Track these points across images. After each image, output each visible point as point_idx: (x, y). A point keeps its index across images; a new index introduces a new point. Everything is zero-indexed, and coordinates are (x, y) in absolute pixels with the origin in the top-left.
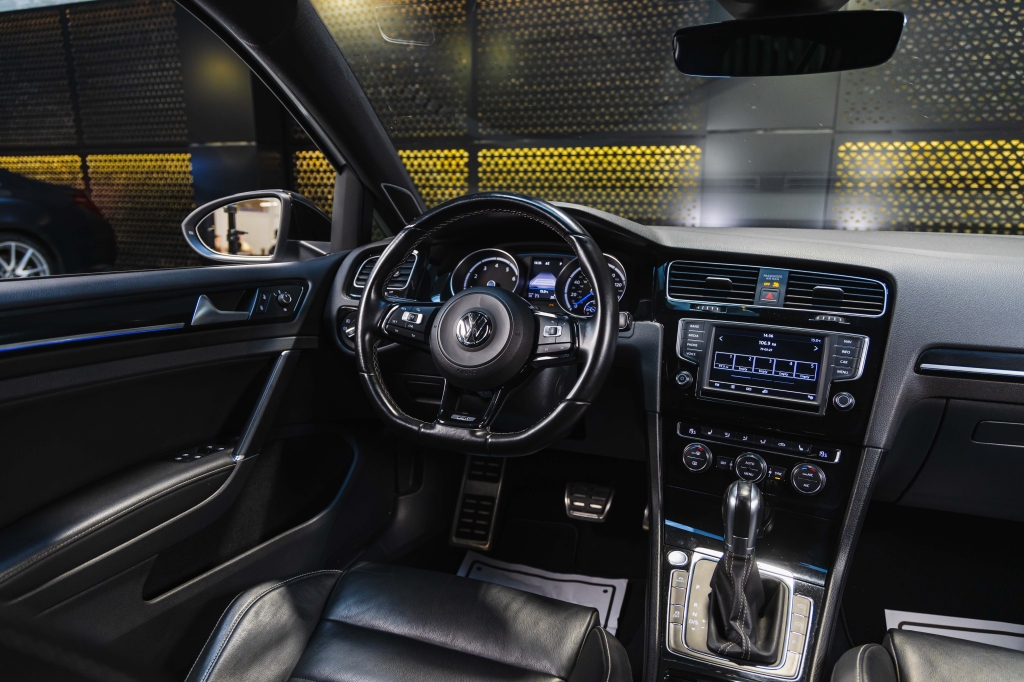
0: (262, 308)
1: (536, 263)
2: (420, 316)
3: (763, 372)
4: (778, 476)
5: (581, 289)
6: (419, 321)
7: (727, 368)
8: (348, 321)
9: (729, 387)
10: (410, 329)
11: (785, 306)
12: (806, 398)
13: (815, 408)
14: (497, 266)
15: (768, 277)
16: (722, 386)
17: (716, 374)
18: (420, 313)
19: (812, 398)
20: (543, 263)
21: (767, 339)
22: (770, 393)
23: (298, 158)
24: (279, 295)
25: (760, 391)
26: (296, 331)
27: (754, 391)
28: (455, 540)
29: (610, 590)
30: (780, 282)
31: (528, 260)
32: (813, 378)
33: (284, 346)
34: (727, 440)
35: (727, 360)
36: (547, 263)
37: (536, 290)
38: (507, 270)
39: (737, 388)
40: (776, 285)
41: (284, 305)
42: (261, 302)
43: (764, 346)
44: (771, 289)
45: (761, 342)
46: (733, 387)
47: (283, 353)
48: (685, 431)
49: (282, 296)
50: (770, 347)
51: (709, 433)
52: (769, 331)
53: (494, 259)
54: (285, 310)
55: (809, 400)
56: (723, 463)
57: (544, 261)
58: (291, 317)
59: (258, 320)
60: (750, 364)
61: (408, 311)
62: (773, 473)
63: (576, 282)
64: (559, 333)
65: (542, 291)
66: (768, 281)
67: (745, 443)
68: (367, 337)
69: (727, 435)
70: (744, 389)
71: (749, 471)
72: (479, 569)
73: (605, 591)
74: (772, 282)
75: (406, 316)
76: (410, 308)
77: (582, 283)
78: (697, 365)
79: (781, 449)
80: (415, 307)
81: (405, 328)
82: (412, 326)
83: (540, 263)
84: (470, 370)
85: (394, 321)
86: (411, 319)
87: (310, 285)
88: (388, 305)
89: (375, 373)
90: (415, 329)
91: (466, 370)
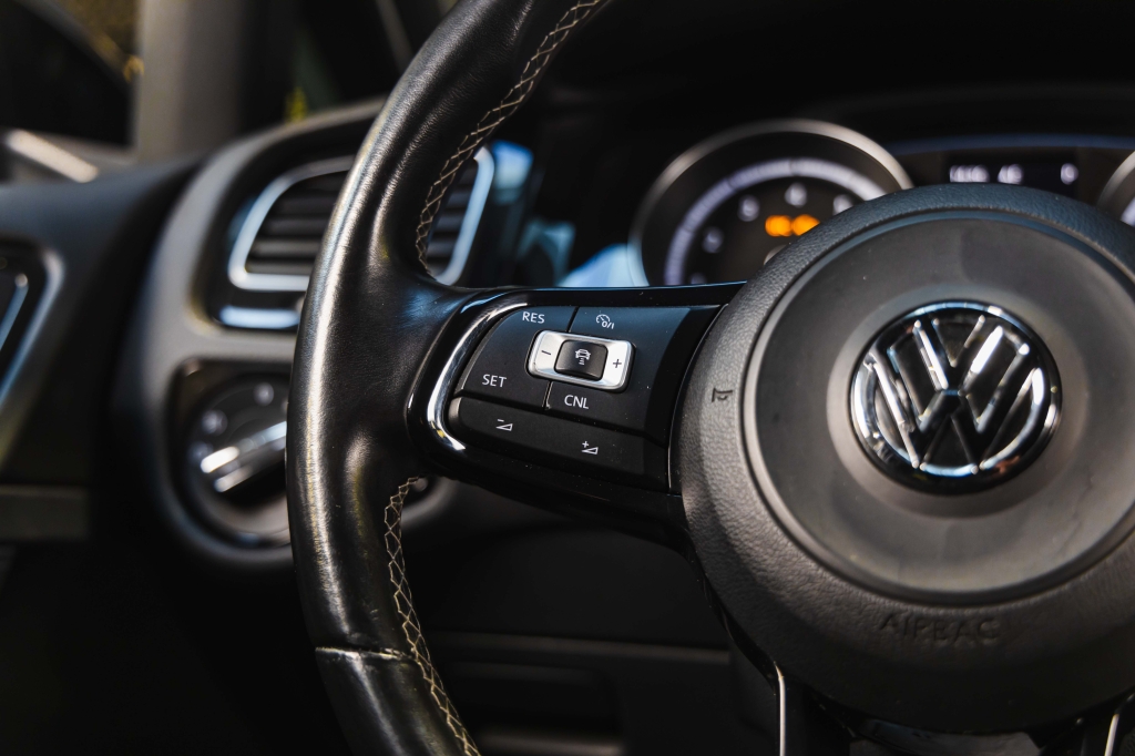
2: (619, 351)
6: (614, 375)
10: (574, 416)
18: (616, 337)
20: (992, 174)
36: (1009, 175)
57: (992, 166)
61: (553, 327)
75: (547, 354)
76: (564, 314)
80: (584, 315)
81: (542, 411)
82: (582, 403)
83: (977, 175)
84: (963, 623)
85: (489, 381)
86: (575, 369)
87: (55, 269)
88: (452, 306)
89: (405, 648)
90: (595, 416)
91: (937, 619)
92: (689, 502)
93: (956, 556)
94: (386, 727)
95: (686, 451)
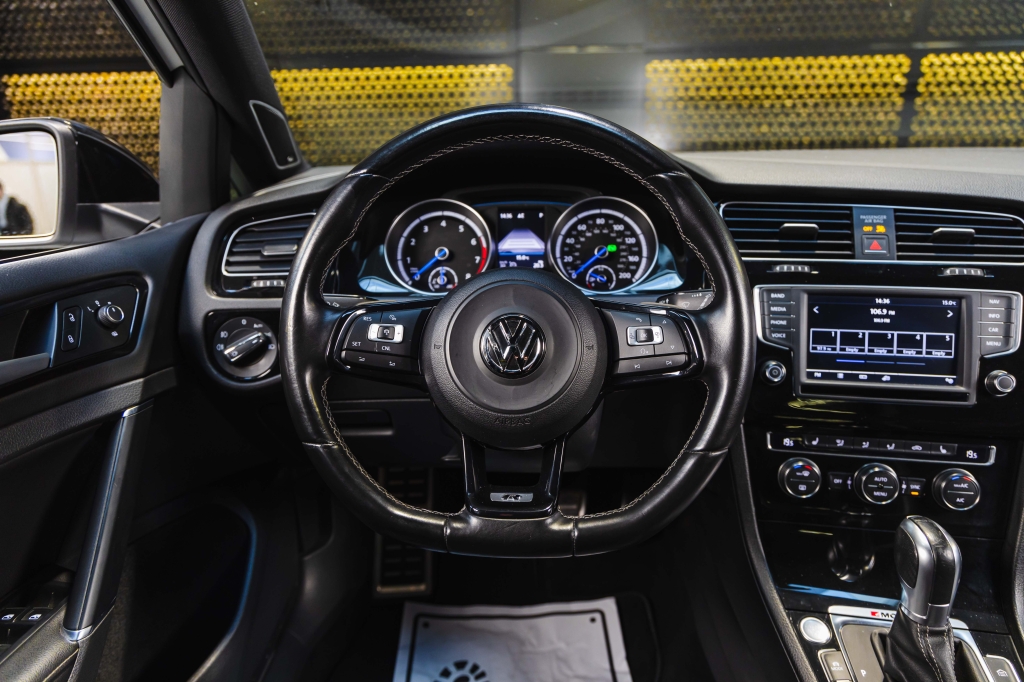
0: (71, 340)
1: (503, 216)
2: (399, 330)
3: (881, 351)
4: (915, 490)
5: (577, 250)
6: (398, 337)
7: (830, 351)
8: (223, 334)
9: (834, 377)
10: (386, 353)
11: (899, 258)
12: (942, 382)
13: (963, 396)
14: (444, 224)
15: (868, 219)
16: (825, 376)
17: (815, 360)
18: (397, 322)
19: (951, 381)
20: (515, 215)
21: (881, 306)
22: (894, 379)
23: (6, 86)
24: (97, 309)
25: (878, 379)
26: (140, 369)
27: (871, 378)
28: (379, 589)
29: (597, 616)
30: (885, 224)
31: (492, 214)
32: (950, 354)
33: (124, 398)
34: (840, 450)
35: (828, 340)
36: (521, 216)
37: (511, 257)
38: (461, 229)
39: (847, 377)
40: (881, 229)
41: (110, 326)
42: (66, 328)
43: (878, 316)
44: (874, 235)
45: (873, 311)
46: (841, 376)
47: (126, 414)
48: (778, 442)
49: (104, 312)
50: (887, 316)
51: (815, 443)
52: (883, 295)
53: (439, 213)
54: (115, 334)
55: (947, 384)
56: (837, 481)
57: (515, 212)
58: (128, 345)
59: (70, 362)
60: (861, 342)
61: (375, 321)
62: (908, 487)
63: (568, 241)
64: (657, 339)
65: (519, 258)
66: (868, 225)
67: (865, 452)
68: (308, 377)
69: (840, 443)
70: (855, 378)
71: (880, 489)
72: (426, 625)
73: (593, 620)
74: (874, 225)
75: (374, 332)
76: (378, 315)
77: (577, 241)
78: (791, 349)
79: (917, 455)
80: (385, 314)
81: (375, 353)
82: (388, 349)
83: (510, 216)
84: (520, 418)
85: (355, 344)
86: (384, 336)
87: (149, 282)
88: (337, 315)
89: (336, 440)
90: (393, 352)
91: (512, 418)
92: (427, 379)
93: (517, 398)
94: (334, 469)
95: (426, 364)
